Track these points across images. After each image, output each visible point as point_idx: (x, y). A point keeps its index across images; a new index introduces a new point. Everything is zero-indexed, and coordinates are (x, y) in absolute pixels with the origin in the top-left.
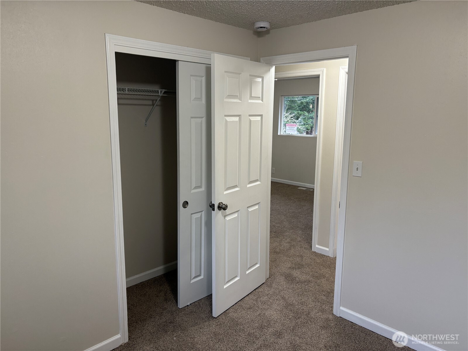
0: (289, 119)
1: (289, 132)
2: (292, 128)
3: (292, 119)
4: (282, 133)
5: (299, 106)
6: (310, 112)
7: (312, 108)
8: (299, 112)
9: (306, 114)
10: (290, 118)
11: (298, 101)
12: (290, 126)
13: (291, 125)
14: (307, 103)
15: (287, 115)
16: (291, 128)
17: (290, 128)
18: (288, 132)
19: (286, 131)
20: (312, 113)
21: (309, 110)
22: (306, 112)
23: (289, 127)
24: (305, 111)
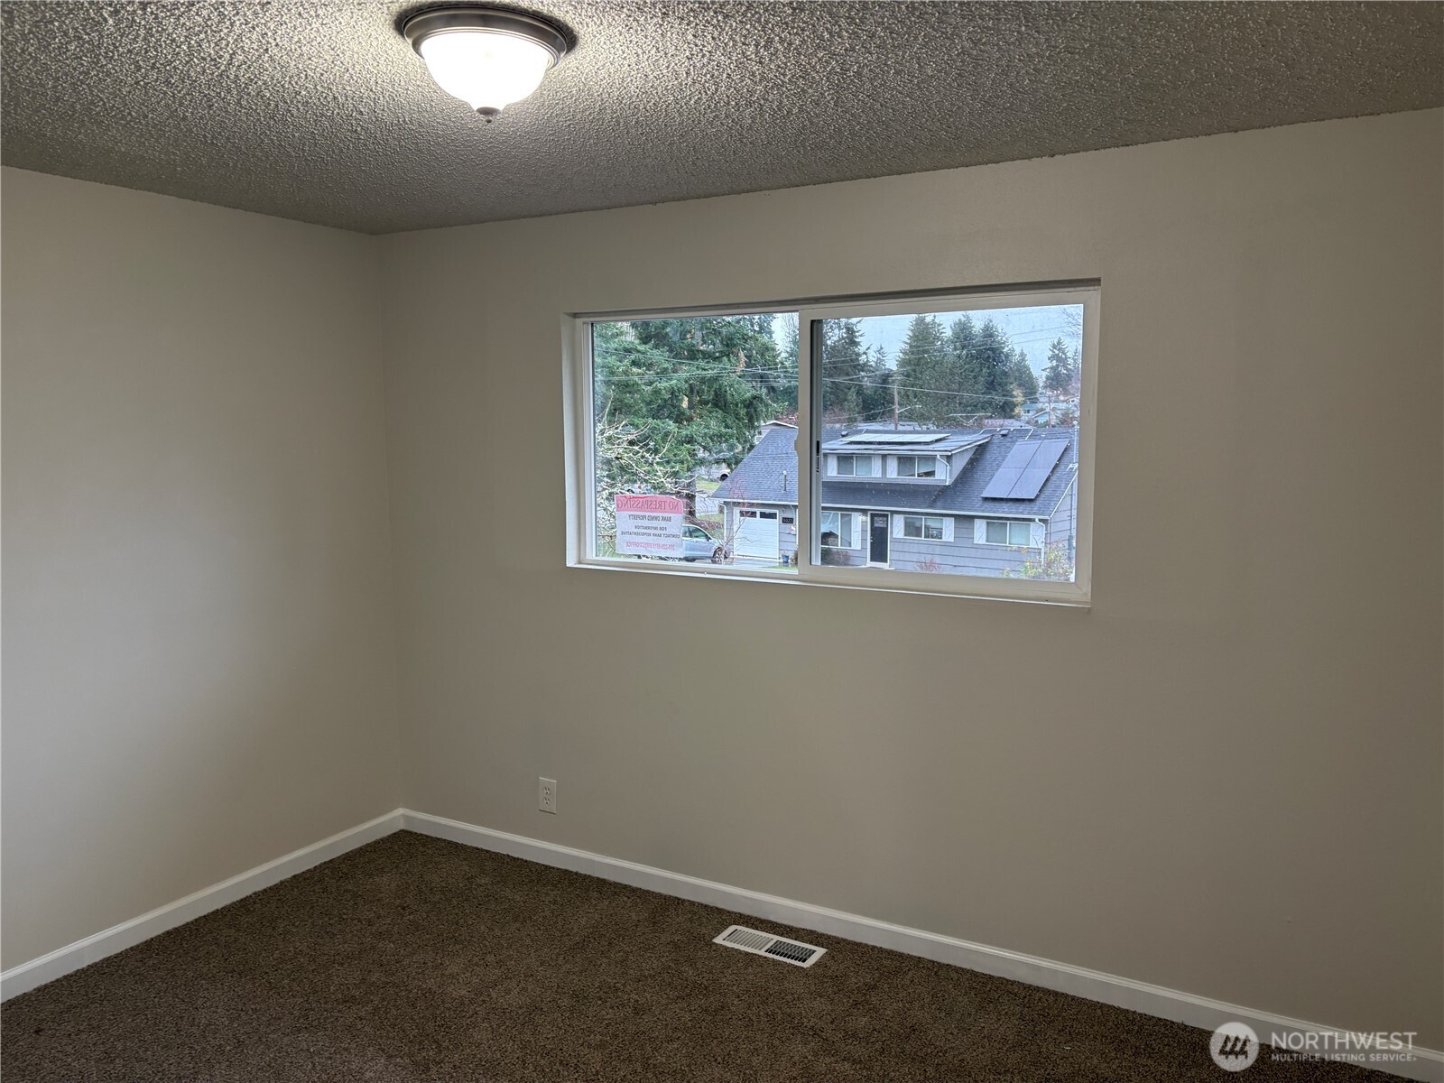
0: (621, 451)
1: (636, 544)
2: (655, 524)
3: (636, 448)
4: (591, 554)
5: (649, 404)
6: (682, 420)
7: (689, 408)
8: (650, 420)
9: (671, 426)
10: (625, 445)
11: (643, 387)
12: (640, 509)
13: (646, 504)
14: (673, 393)
15: (611, 432)
16: (646, 523)
17: (640, 522)
18: (629, 544)
19: (619, 539)
20: (689, 425)
21: (678, 416)
22: (671, 422)
23: (636, 517)
24: (668, 417)
